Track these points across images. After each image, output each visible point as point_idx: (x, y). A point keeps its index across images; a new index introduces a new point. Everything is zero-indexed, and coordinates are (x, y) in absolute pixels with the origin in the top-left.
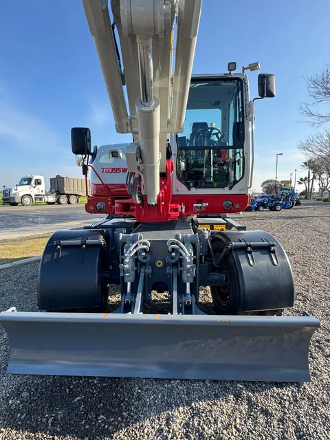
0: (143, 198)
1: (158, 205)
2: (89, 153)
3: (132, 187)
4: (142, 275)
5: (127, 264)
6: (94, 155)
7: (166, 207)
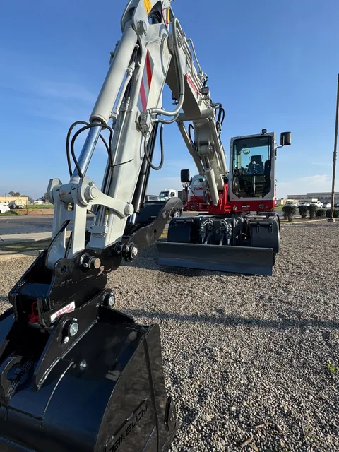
0: (212, 202)
1: (218, 205)
2: (188, 181)
3: (206, 197)
4: (209, 236)
5: (202, 229)
6: (191, 182)
7: (223, 206)
